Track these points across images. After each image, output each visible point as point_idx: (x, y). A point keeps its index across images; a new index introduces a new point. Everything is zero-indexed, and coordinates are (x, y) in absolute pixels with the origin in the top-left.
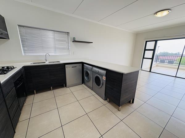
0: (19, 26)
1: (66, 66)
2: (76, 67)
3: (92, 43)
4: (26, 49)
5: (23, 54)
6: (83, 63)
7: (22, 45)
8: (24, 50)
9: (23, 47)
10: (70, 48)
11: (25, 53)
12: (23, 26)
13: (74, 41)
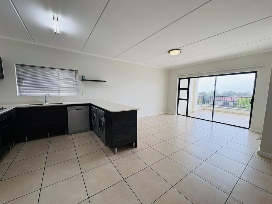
0: (17, 65)
1: (68, 108)
2: (81, 109)
3: (106, 81)
4: (22, 89)
5: (18, 94)
6: (90, 105)
7: (18, 84)
8: (20, 90)
9: (19, 87)
10: (78, 87)
11: (20, 93)
12: (22, 65)
13: (83, 80)
